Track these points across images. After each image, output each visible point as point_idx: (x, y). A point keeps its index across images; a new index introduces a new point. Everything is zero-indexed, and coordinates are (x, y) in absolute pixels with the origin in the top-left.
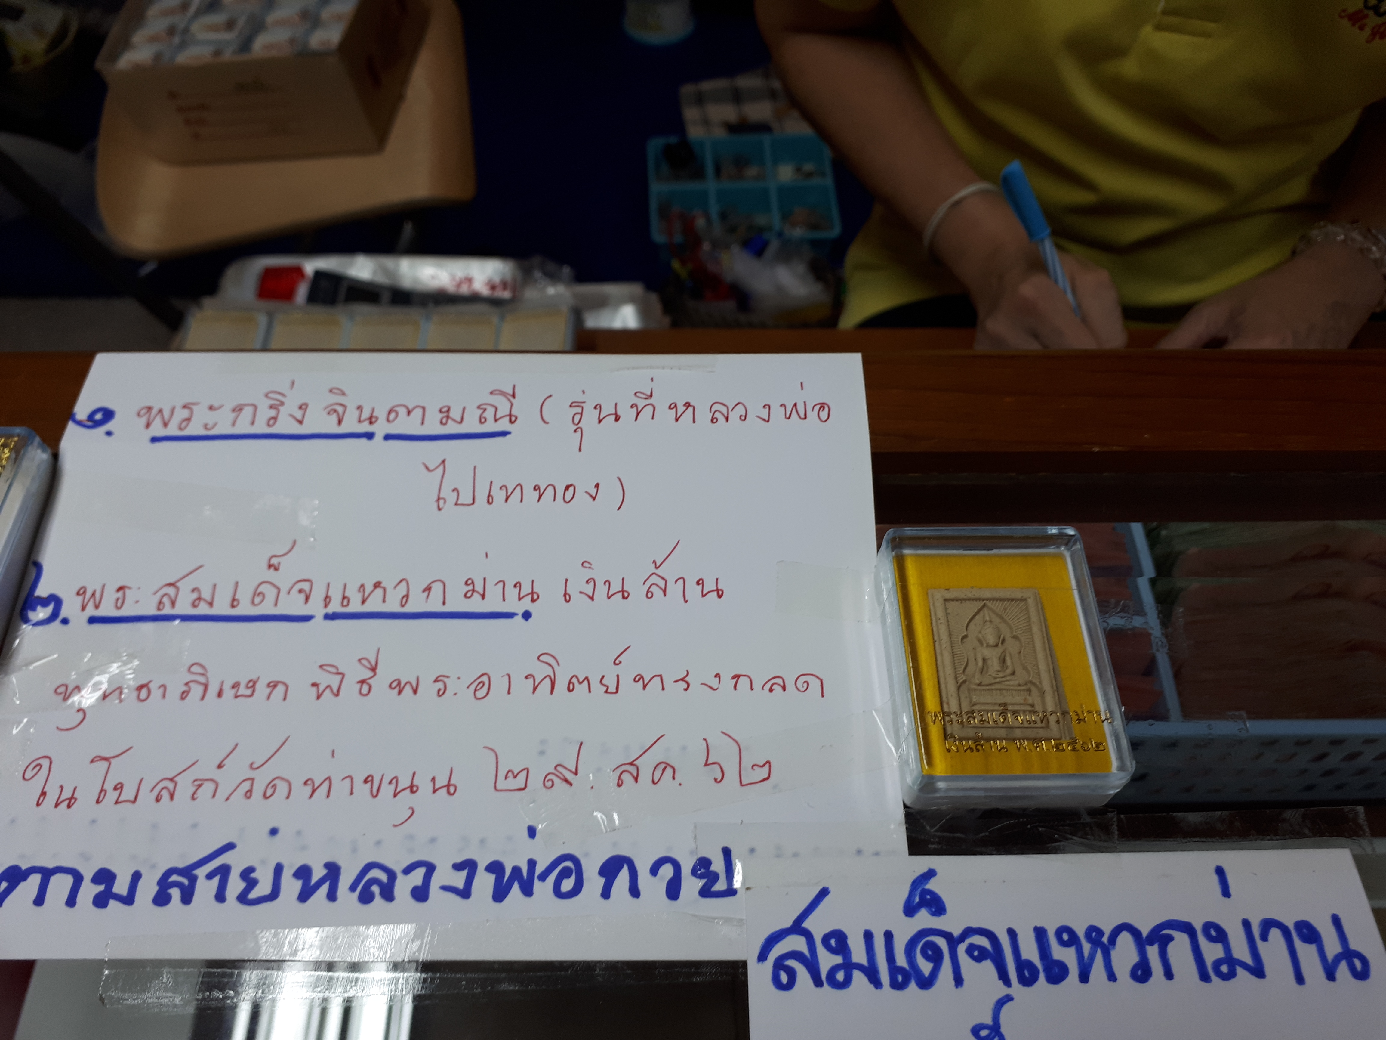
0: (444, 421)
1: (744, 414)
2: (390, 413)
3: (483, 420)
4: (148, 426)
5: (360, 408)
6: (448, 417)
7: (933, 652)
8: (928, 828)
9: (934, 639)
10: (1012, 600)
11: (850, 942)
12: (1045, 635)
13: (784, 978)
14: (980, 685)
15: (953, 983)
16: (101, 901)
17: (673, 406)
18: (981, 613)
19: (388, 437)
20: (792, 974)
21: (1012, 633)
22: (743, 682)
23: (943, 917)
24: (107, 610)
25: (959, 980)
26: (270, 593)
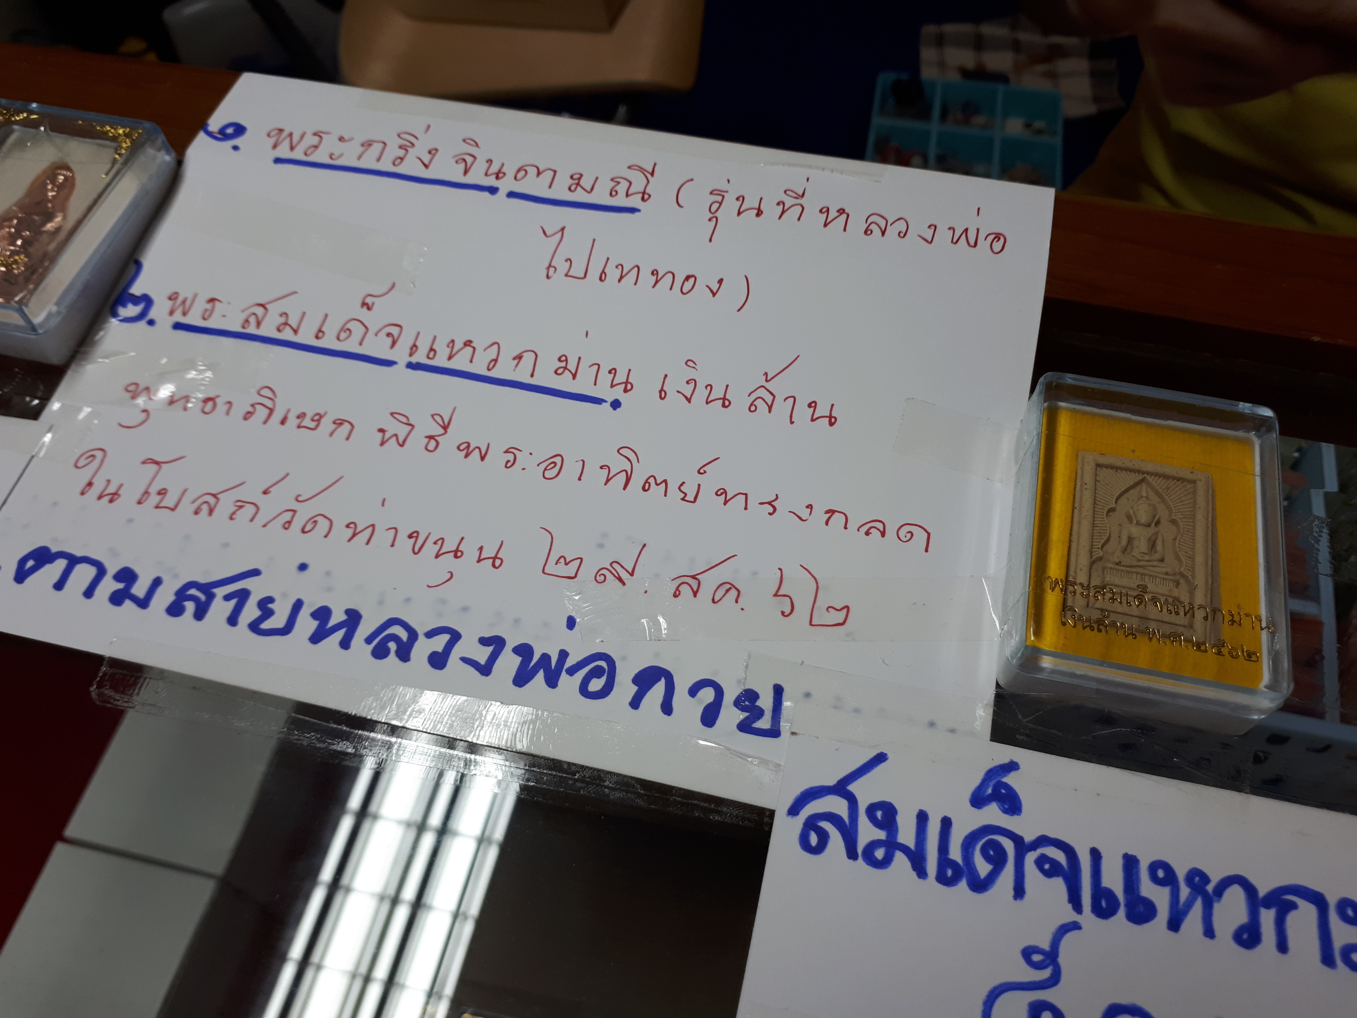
0: (573, 188)
1: (904, 231)
2: (519, 171)
3: (614, 193)
4: (275, 146)
5: (490, 161)
6: (578, 184)
7: (1069, 520)
8: (1020, 717)
9: (1073, 505)
10: (1179, 480)
11: (899, 819)
12: (1210, 525)
13: (814, 839)
14: (1118, 564)
15: (1012, 893)
16: (117, 599)
17: (824, 210)
18: (1138, 488)
19: (511, 195)
20: (824, 838)
21: (1170, 516)
22: (838, 520)
23: (1016, 817)
24: (194, 319)
25: (1019, 891)
26: (357, 330)
